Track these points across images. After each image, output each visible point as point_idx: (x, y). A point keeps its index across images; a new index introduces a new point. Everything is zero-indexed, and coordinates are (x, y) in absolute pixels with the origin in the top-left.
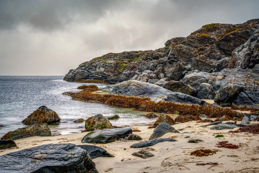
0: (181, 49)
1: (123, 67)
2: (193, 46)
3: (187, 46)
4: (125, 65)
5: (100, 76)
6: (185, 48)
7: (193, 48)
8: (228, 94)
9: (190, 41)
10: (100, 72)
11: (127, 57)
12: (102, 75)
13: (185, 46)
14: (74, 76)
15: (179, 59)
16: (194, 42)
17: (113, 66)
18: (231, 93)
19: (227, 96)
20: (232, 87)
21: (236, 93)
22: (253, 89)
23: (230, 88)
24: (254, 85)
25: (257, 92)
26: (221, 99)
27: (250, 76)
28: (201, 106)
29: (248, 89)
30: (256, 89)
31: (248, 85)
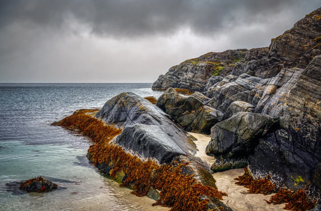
0: (287, 41)
1: (217, 71)
2: (306, 36)
3: (297, 36)
4: (221, 68)
5: (188, 84)
6: (294, 40)
7: (307, 39)
9: (302, 27)
10: (188, 78)
11: (228, 57)
12: (191, 83)
13: (293, 37)
14: (161, 83)
15: (284, 57)
16: (309, 30)
17: (205, 70)
18: (243, 134)
19: (233, 142)
20: (246, 118)
21: (257, 134)
22: (298, 127)
23: (242, 120)
24: (304, 115)
25: (307, 136)
26: (217, 149)
27: (296, 88)
28: (162, 165)
29: (287, 125)
30: (305, 127)
31: (291, 114)
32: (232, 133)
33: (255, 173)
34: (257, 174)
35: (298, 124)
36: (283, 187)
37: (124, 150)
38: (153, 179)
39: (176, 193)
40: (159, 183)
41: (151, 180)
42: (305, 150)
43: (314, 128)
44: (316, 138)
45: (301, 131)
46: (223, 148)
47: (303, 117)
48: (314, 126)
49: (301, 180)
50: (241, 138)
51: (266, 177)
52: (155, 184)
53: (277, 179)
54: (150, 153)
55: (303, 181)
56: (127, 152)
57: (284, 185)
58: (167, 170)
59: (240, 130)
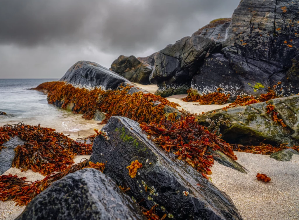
8: (180, 62)
18: (187, 57)
19: (177, 67)
20: (190, 40)
21: (201, 56)
22: (246, 43)
23: (186, 43)
24: (251, 30)
25: (257, 48)
26: (161, 74)
27: (240, 8)
28: (108, 90)
29: (232, 43)
30: (254, 40)
31: (235, 33)
32: (176, 58)
33: (202, 90)
34: (205, 90)
35: (245, 40)
36: (241, 94)
37: (74, 86)
38: (99, 103)
39: (122, 109)
40: (105, 106)
41: (97, 105)
42: (258, 59)
43: (265, 39)
44: (268, 48)
45: (249, 45)
46: (166, 73)
47: (251, 32)
48: (265, 37)
49: (261, 86)
50: (184, 62)
51: (216, 91)
52: (101, 107)
53: (231, 90)
54: (96, 82)
55: (263, 87)
56: (76, 87)
57: (242, 92)
58: (112, 94)
59: (184, 54)
